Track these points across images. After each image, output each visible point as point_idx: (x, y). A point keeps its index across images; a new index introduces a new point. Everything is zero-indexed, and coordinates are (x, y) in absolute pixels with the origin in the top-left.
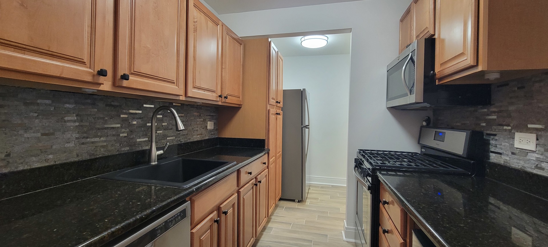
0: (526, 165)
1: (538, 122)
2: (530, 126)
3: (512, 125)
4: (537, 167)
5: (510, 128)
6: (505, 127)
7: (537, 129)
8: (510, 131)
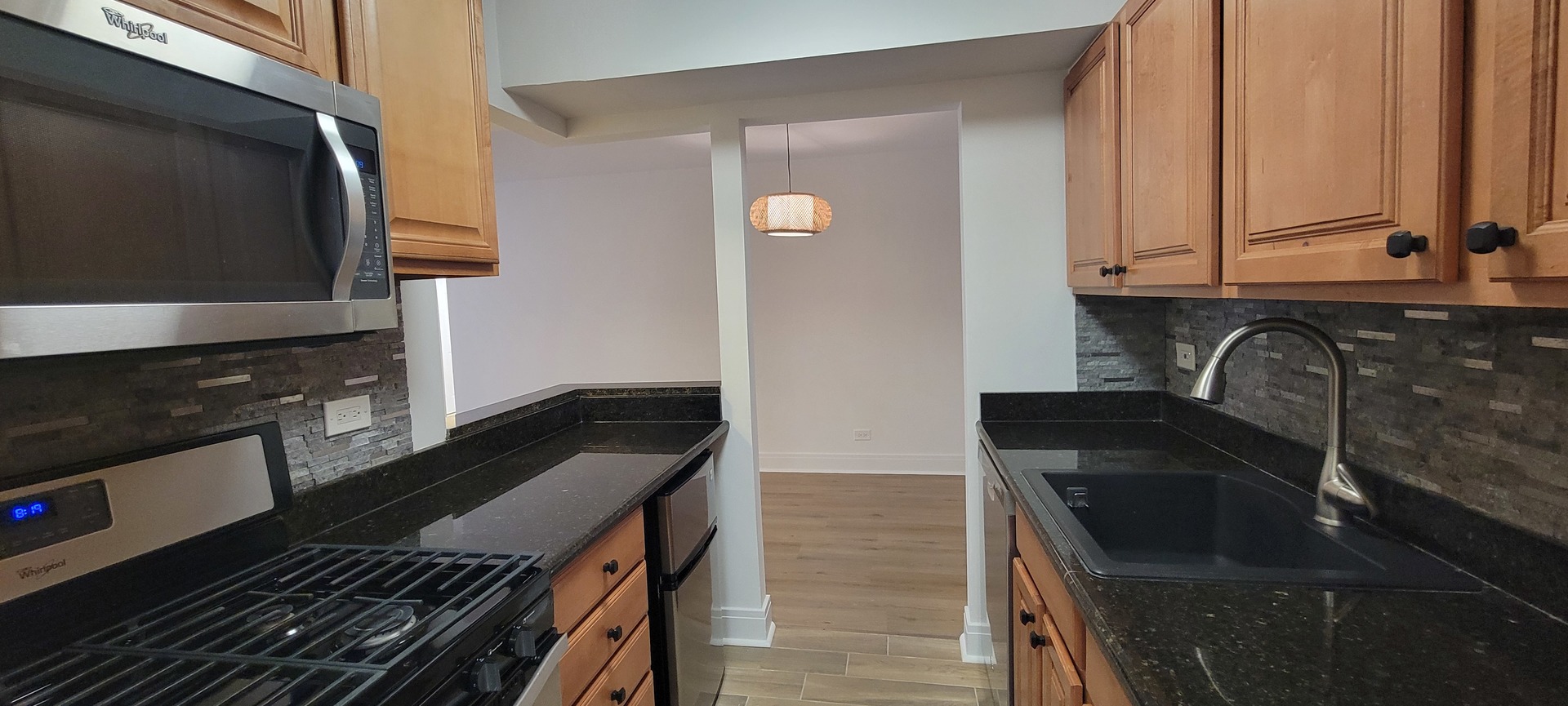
0: (353, 464)
1: (366, 371)
2: (349, 382)
3: (305, 389)
4: (374, 455)
5: (300, 397)
6: (284, 400)
7: (365, 386)
8: (303, 404)
